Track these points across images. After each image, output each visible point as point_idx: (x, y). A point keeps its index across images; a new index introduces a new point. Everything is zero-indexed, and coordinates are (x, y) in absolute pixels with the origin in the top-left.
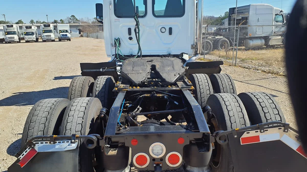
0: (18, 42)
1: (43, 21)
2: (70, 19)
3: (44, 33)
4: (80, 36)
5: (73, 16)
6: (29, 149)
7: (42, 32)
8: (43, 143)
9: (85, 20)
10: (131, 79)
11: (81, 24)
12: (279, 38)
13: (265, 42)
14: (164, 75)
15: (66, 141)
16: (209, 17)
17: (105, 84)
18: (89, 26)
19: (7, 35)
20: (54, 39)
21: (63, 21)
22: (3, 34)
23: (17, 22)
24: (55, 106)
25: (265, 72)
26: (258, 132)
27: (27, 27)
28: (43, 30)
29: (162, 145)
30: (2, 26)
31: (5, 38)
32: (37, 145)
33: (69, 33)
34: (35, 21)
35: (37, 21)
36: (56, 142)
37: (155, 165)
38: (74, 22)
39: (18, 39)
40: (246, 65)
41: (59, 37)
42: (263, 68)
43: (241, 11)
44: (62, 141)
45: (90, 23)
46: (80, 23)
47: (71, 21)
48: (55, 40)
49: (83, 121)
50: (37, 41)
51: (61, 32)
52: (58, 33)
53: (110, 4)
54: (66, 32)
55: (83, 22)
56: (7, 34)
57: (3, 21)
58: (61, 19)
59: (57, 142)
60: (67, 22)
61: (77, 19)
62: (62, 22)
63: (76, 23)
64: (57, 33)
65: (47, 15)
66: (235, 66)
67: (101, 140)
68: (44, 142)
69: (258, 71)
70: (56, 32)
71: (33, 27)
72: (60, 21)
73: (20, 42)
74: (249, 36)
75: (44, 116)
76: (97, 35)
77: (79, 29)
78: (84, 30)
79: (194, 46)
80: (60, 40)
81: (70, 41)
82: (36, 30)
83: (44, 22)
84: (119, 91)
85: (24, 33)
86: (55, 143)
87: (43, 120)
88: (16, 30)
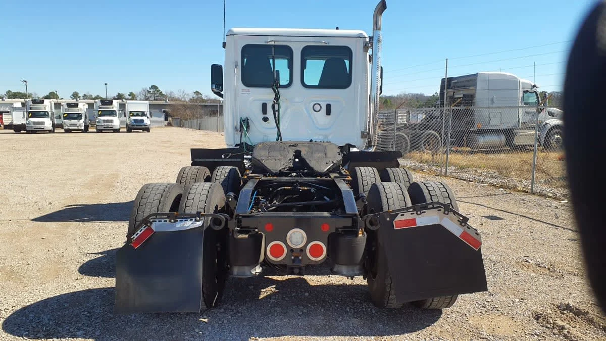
0: (50, 132)
1: (96, 95)
2: (149, 92)
3: (100, 115)
4: (167, 124)
5: (154, 87)
6: (144, 228)
7: (96, 114)
8: (161, 221)
9: (177, 95)
10: (265, 166)
11: (169, 102)
12: (532, 133)
13: (507, 140)
14: (312, 163)
15: (189, 220)
16: (414, 95)
17: (228, 176)
18: (184, 105)
19: (30, 117)
20: (118, 127)
21: (135, 96)
22: (24, 116)
23: (47, 95)
24: (169, 189)
25: (494, 186)
26: (413, 214)
27: (69, 105)
28: (100, 111)
29: (302, 231)
30: (19, 101)
31: (27, 124)
32: (154, 223)
33: (148, 117)
34: (81, 95)
35: (85, 95)
36: (177, 221)
37: (293, 258)
38: (156, 98)
39: (51, 125)
40: (464, 175)
41: (127, 124)
42: (493, 181)
43: (463, 84)
44: (184, 220)
45: (187, 100)
46: (167, 101)
47: (151, 97)
48: (119, 129)
49: (205, 205)
50: (86, 130)
51: (133, 115)
52: (127, 117)
53: (236, 66)
54: (141, 116)
55: (172, 99)
56: (32, 117)
57: (20, 93)
58: (131, 92)
59: (179, 220)
60: (143, 97)
61: (161, 92)
62: (133, 97)
63: (160, 100)
64: (125, 116)
65: (106, 84)
66: (446, 176)
67: (230, 220)
68: (163, 220)
69: (482, 185)
70: (123, 115)
71: (80, 105)
72: (129, 95)
73: (53, 132)
74: (476, 128)
75: (156, 198)
76: (200, 123)
77: (164, 112)
78: (175, 114)
79: (365, 134)
80: (130, 129)
81: (149, 131)
82: (85, 110)
83: (98, 96)
84: (249, 179)
85: (62, 115)
86: (175, 221)
87: (156, 203)
88: (48, 109)
